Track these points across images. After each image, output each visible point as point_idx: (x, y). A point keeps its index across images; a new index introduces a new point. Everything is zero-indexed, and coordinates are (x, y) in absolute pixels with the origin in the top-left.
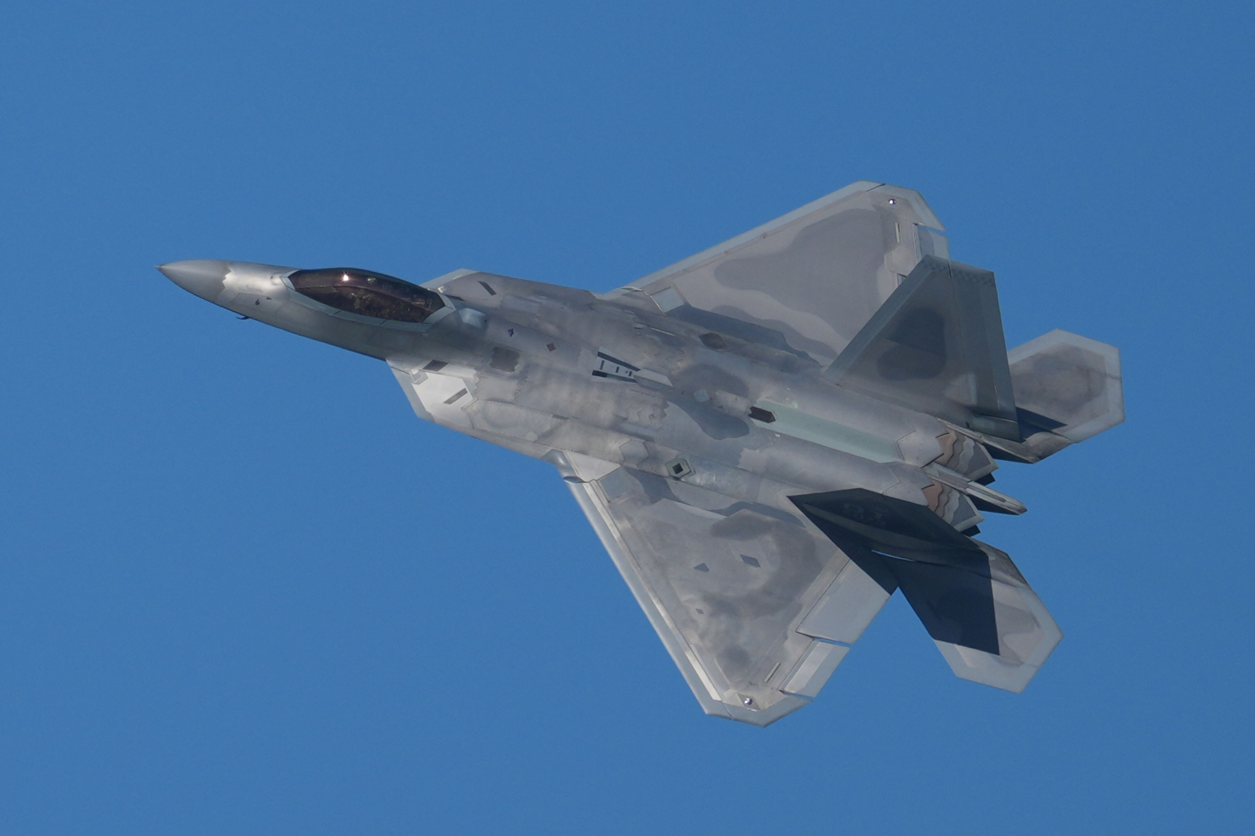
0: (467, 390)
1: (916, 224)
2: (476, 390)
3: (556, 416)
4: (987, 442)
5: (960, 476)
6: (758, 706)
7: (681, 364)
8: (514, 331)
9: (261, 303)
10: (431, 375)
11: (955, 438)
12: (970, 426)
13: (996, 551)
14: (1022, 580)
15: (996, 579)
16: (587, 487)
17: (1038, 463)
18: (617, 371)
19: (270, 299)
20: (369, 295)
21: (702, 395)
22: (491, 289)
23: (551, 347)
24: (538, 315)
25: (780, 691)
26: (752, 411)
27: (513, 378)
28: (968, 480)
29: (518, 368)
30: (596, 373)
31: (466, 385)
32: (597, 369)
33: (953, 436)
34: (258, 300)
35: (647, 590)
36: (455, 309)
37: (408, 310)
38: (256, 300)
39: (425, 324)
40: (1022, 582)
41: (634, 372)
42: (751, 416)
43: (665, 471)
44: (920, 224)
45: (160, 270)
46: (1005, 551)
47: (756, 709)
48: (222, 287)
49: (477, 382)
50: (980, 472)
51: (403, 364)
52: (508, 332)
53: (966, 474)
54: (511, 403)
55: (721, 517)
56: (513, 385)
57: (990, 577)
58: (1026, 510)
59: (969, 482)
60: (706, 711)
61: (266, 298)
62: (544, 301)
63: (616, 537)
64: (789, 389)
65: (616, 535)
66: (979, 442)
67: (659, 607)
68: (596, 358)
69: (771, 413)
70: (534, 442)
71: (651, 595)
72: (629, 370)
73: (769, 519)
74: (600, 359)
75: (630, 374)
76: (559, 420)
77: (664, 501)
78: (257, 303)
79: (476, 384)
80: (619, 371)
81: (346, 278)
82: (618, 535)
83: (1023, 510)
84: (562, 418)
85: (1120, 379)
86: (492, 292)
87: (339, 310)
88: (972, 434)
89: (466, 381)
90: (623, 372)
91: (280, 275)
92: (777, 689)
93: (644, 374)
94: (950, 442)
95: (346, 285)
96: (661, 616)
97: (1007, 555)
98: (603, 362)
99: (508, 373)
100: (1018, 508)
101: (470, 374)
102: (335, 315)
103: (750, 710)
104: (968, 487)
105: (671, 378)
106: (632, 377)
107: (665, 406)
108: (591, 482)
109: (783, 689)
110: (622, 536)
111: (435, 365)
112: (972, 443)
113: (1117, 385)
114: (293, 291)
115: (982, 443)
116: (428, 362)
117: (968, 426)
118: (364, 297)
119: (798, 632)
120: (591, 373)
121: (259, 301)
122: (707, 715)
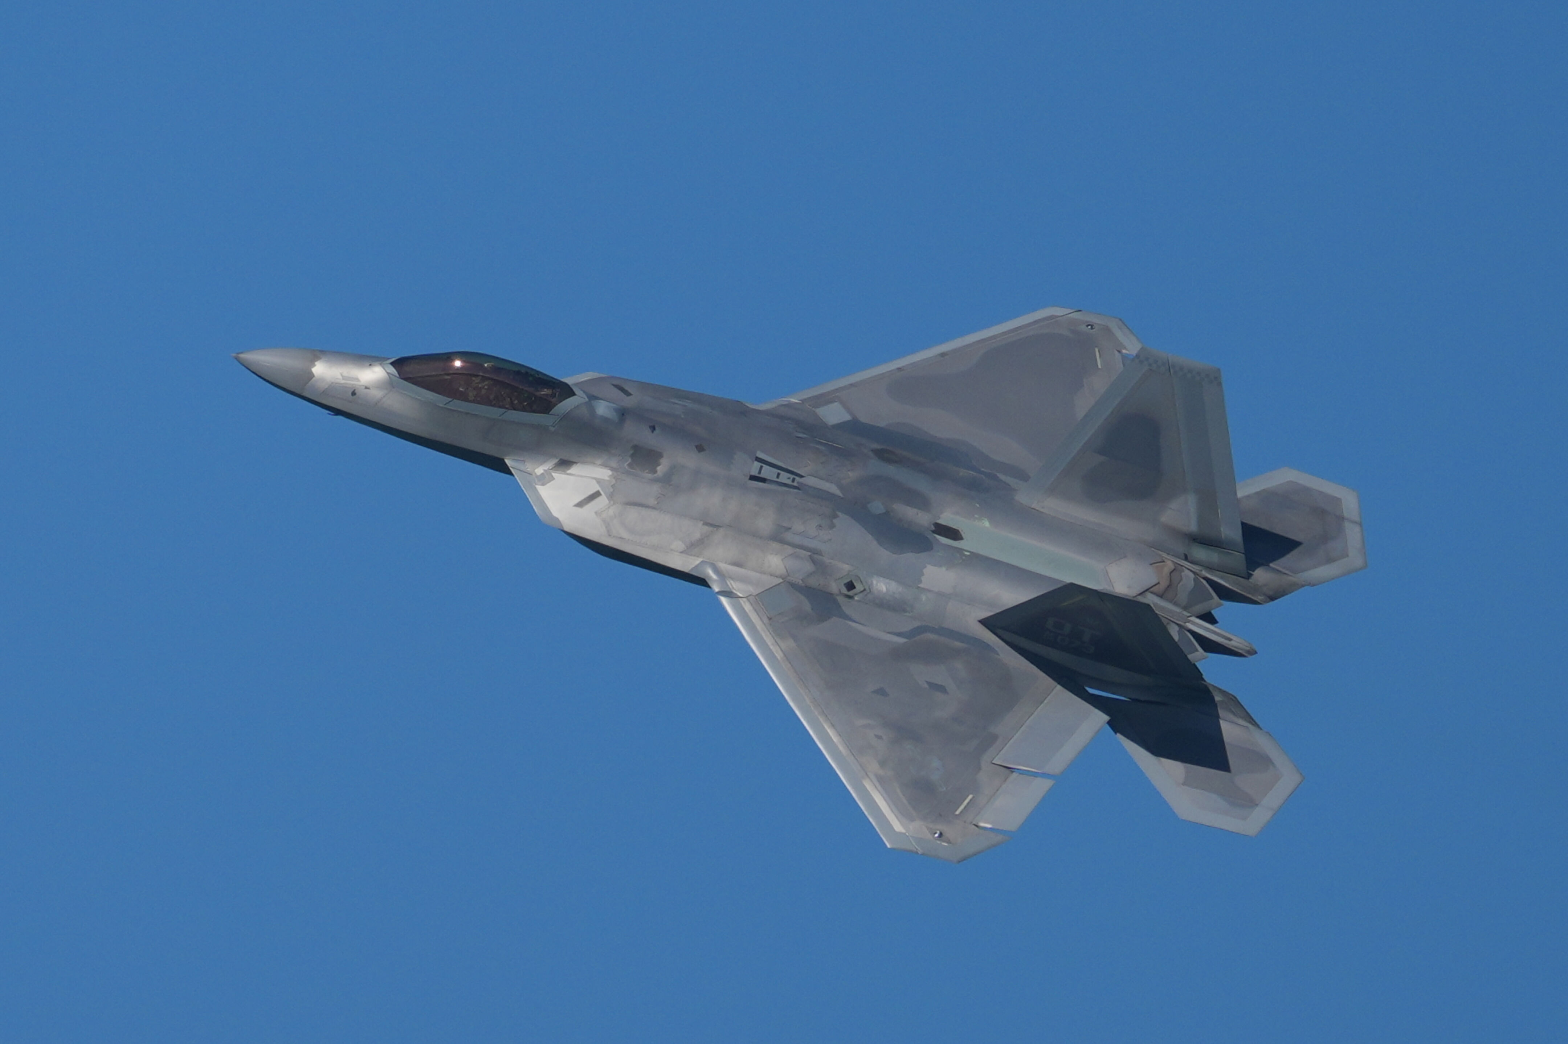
0: (602, 493)
1: (1119, 352)
2: (612, 493)
3: (706, 524)
4: (1209, 576)
5: (1177, 610)
6: (949, 840)
7: (852, 474)
8: (657, 428)
9: (357, 394)
10: (559, 476)
11: (1173, 567)
12: (1189, 558)
13: (1224, 693)
14: (1254, 723)
15: (1223, 719)
16: (744, 602)
17: (1268, 604)
18: (778, 477)
19: (369, 388)
20: (486, 383)
21: (877, 507)
22: (627, 391)
23: (700, 449)
24: (683, 416)
25: (974, 825)
26: (935, 527)
27: (657, 480)
28: (1189, 615)
29: (661, 469)
30: (753, 478)
31: (600, 486)
32: (754, 472)
33: (1169, 565)
34: (354, 390)
35: (816, 713)
36: (587, 399)
37: (532, 399)
38: (352, 390)
39: (552, 416)
40: (1253, 725)
41: (797, 478)
42: (934, 532)
43: (836, 587)
44: (1124, 351)
45: (237, 359)
46: (1233, 694)
47: (947, 843)
48: (312, 375)
49: (613, 483)
50: (1201, 608)
51: (526, 463)
52: (649, 428)
53: (1185, 608)
54: (654, 508)
55: (902, 640)
56: (655, 489)
57: (1218, 717)
58: (1256, 653)
59: (1189, 617)
60: (889, 846)
61: (364, 387)
62: (690, 405)
63: (779, 658)
64: (978, 505)
65: (779, 655)
66: (1200, 577)
67: (831, 732)
68: (753, 462)
69: (958, 531)
70: (682, 552)
71: (821, 719)
72: (792, 476)
73: (958, 644)
74: (757, 465)
75: (793, 480)
76: (711, 529)
77: (834, 619)
78: (354, 393)
79: (612, 486)
80: (781, 476)
81: (458, 363)
82: (782, 655)
83: (1253, 652)
84: (711, 525)
85: (1360, 525)
86: (628, 394)
87: (450, 399)
88: (1192, 567)
89: (599, 481)
90: (785, 478)
91: (380, 362)
92: (971, 823)
93: (810, 481)
94: (1166, 570)
95: (458, 372)
96: (834, 742)
97: (1235, 698)
98: (761, 467)
99: (650, 476)
100: (1248, 649)
101: (605, 474)
102: (446, 406)
103: (941, 844)
104: (1189, 622)
105: (841, 487)
106: (795, 484)
107: (835, 516)
108: (749, 597)
109: (977, 823)
110: (785, 655)
111: (564, 464)
112: (1192, 575)
113: (1357, 529)
114: (397, 378)
115: (1203, 576)
116: (555, 461)
117: (1186, 558)
118: (480, 386)
119: (994, 764)
120: (749, 477)
121: (356, 391)
122: (890, 849)
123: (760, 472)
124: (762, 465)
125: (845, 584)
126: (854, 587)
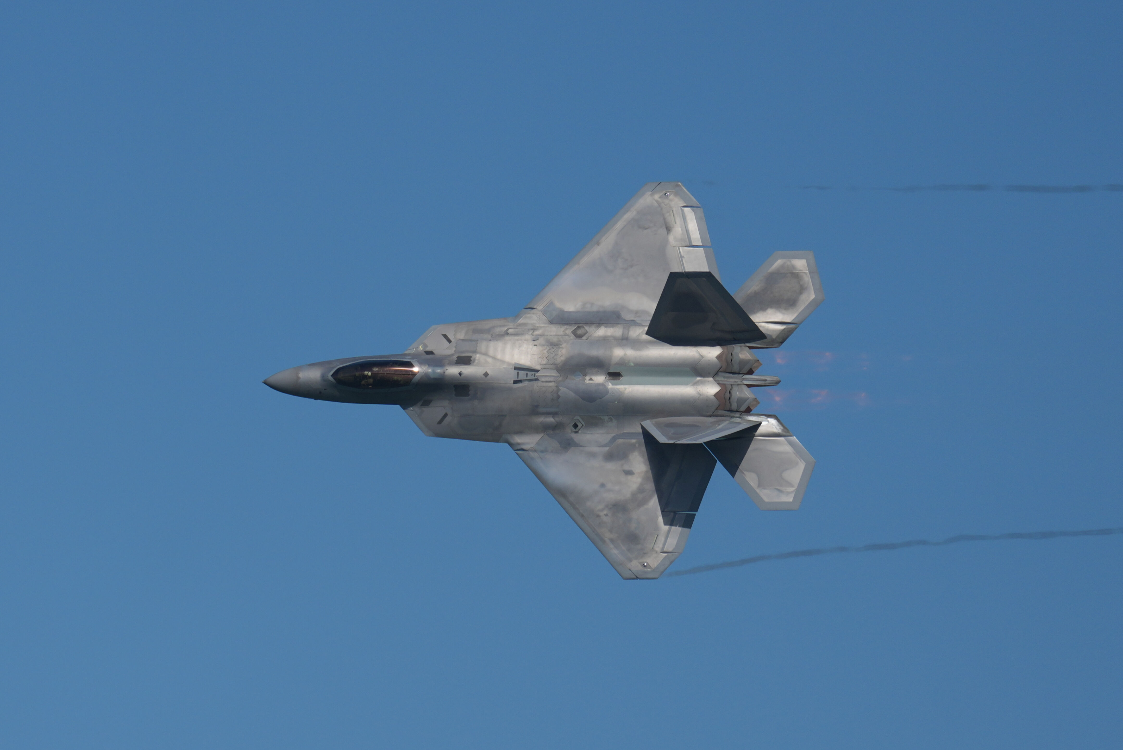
123: (518, 377)
124: (518, 371)
125: (572, 426)
126: (577, 426)
